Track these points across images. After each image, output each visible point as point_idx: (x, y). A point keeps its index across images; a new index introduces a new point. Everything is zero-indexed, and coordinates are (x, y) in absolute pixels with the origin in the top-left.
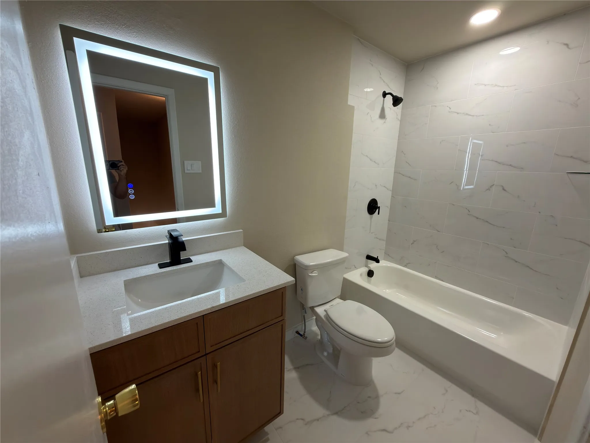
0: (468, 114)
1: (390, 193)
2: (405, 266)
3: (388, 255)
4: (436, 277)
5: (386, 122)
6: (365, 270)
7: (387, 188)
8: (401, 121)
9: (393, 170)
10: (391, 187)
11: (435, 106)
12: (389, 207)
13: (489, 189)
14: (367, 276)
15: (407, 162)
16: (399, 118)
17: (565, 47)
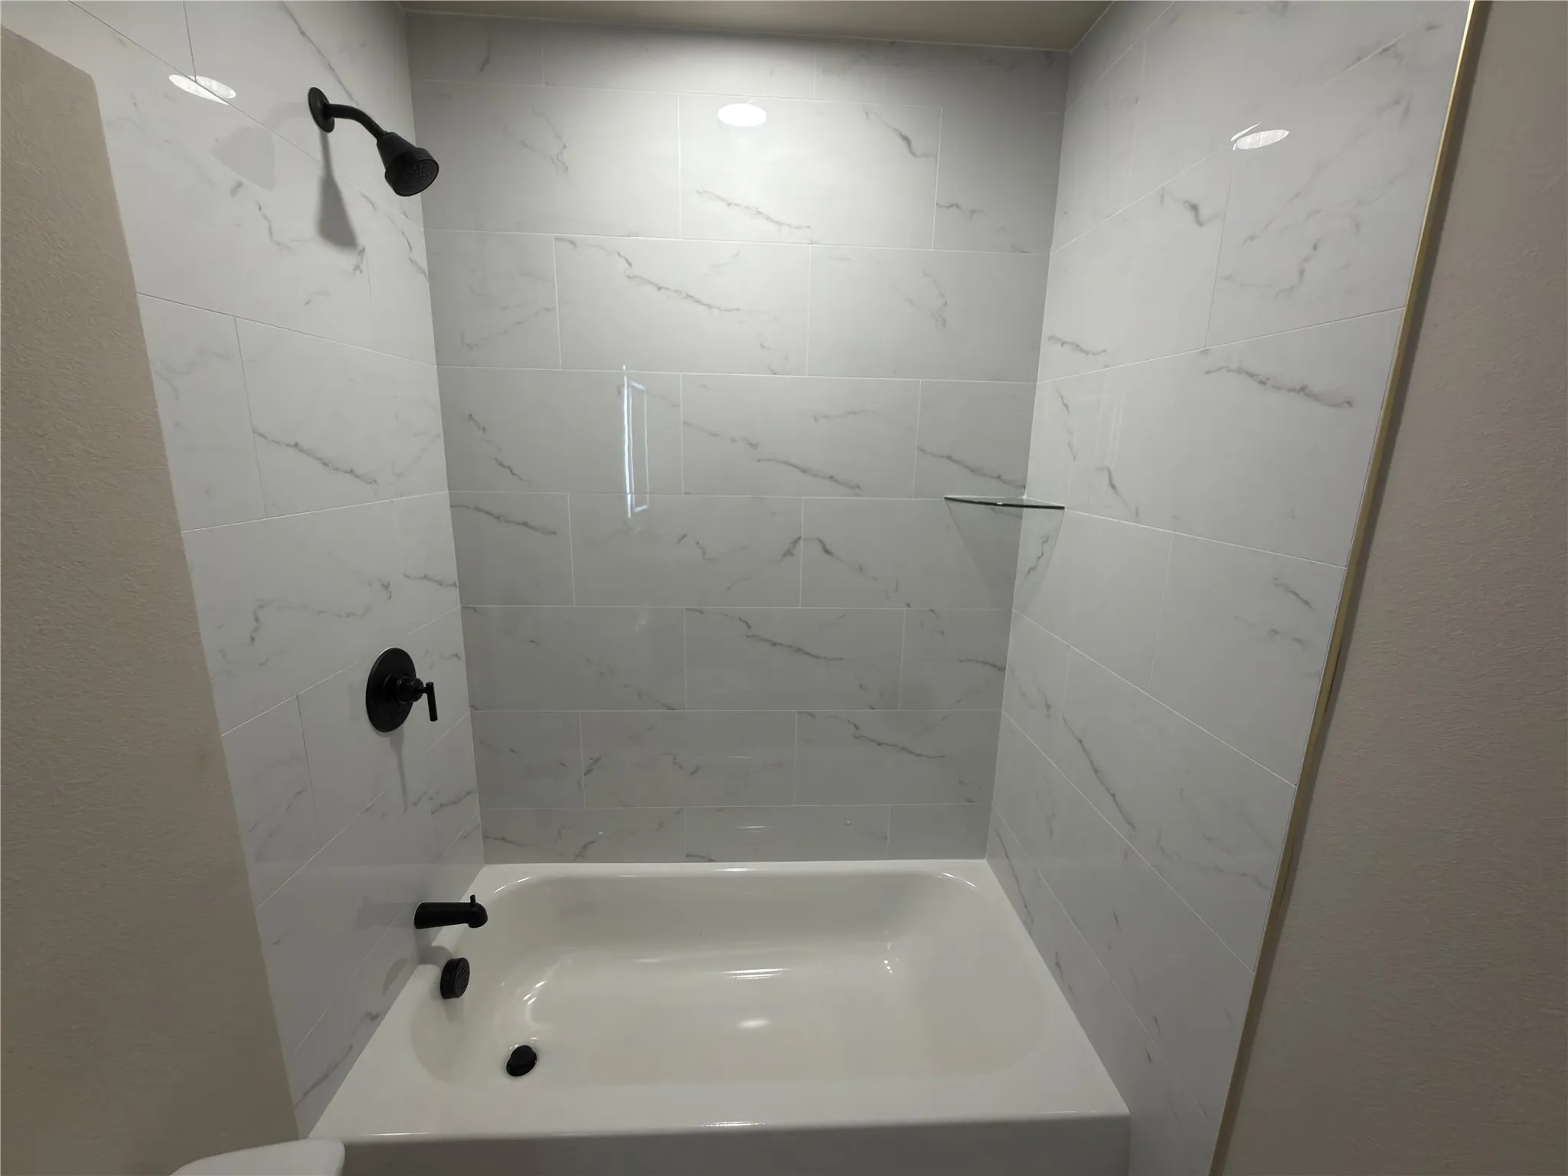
0: (691, 297)
1: (455, 593)
2: (580, 856)
3: (503, 839)
4: (691, 857)
5: (363, 266)
6: (427, 978)
7: (436, 581)
8: (433, 277)
9: (442, 495)
10: (450, 572)
11: (572, 243)
12: (463, 656)
13: (789, 553)
14: (440, 1002)
15: (502, 465)
16: (423, 262)
17: (902, 144)
